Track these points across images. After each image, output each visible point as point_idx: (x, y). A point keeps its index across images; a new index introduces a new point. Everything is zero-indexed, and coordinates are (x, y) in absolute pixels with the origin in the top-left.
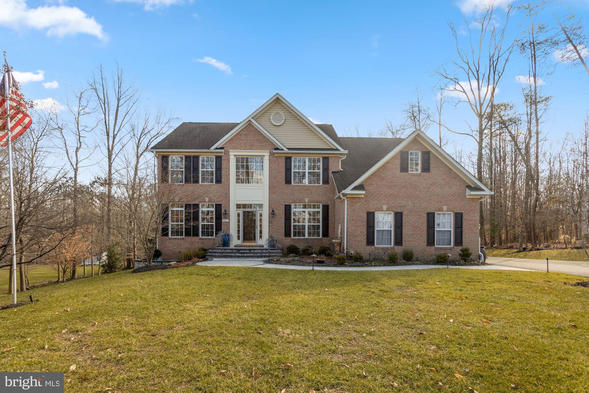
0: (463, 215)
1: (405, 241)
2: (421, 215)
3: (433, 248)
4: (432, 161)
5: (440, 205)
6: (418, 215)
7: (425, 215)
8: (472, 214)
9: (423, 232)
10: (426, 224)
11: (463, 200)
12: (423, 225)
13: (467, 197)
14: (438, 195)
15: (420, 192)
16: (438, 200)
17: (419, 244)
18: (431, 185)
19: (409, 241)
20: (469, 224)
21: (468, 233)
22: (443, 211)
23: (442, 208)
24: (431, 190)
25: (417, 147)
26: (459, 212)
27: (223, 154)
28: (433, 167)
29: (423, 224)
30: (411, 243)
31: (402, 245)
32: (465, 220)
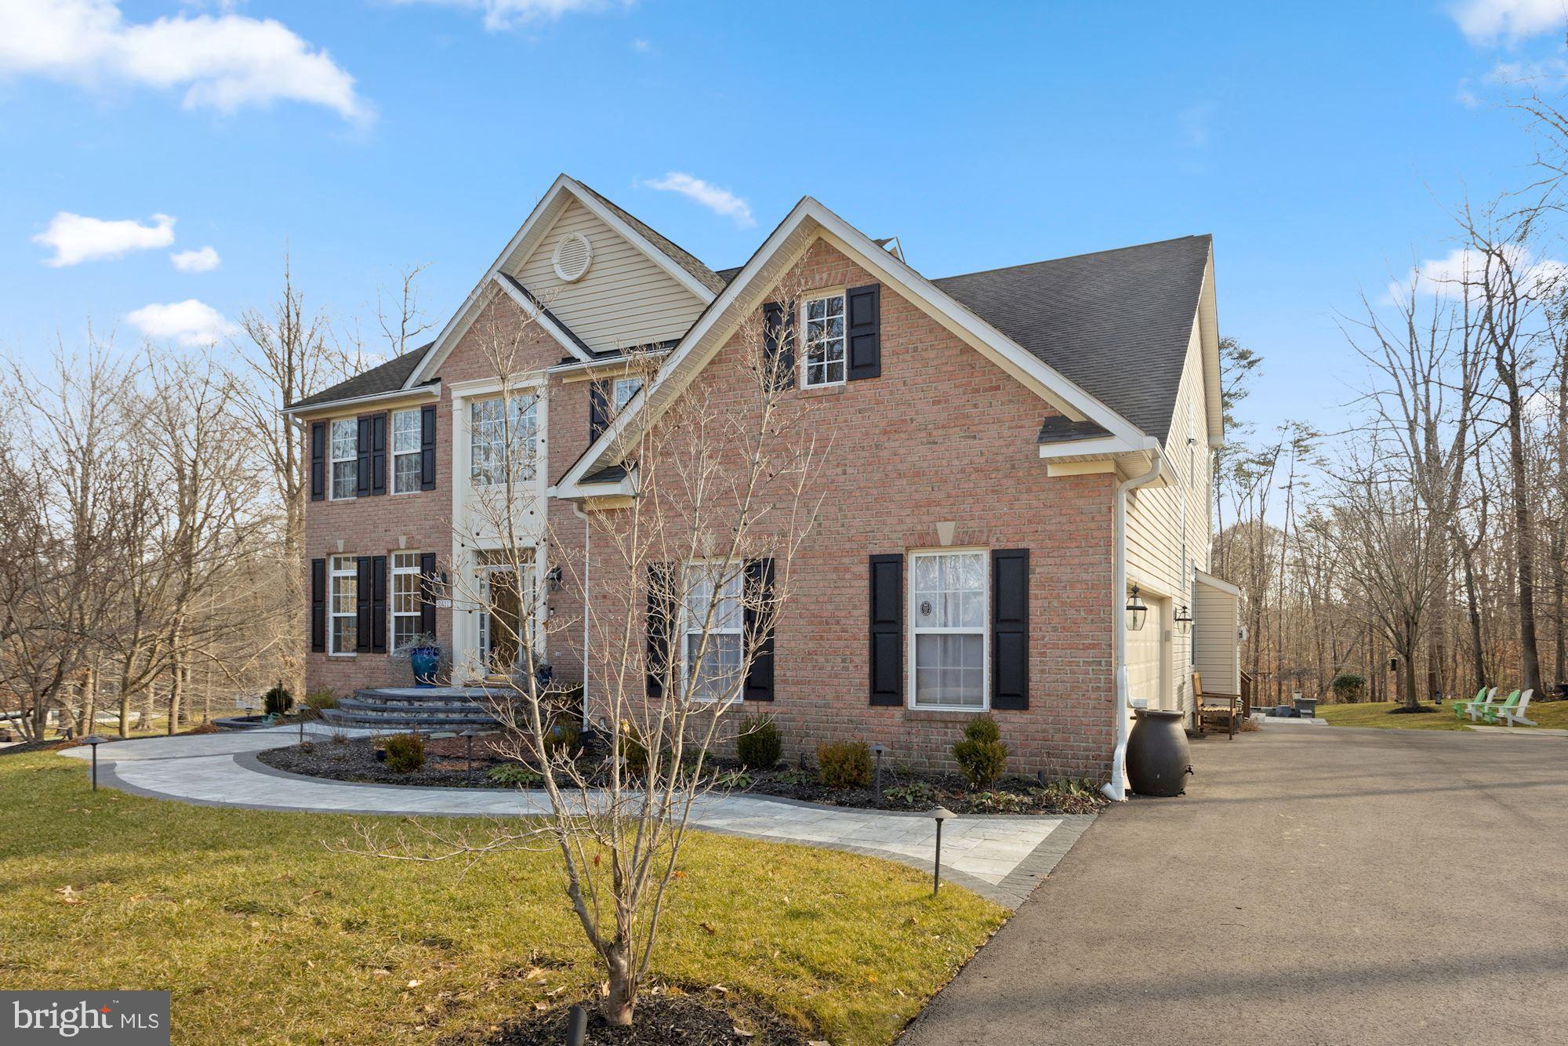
0: (1033, 561)
1: (785, 682)
2: (847, 570)
3: (897, 713)
4: (889, 325)
5: (925, 518)
6: (836, 569)
7: (864, 569)
8: (1077, 552)
9: (855, 644)
10: (866, 608)
11: (1029, 490)
12: (856, 613)
13: (1052, 472)
14: (917, 474)
15: (839, 470)
16: (917, 496)
17: (837, 698)
18: (885, 432)
19: (797, 683)
20: (1063, 604)
21: (1055, 647)
22: (936, 544)
23: (936, 531)
24: (885, 454)
25: (825, 276)
26: (1011, 546)
27: (438, 399)
28: (895, 353)
29: (855, 607)
30: (806, 689)
31: (770, 698)
32: (1042, 586)
